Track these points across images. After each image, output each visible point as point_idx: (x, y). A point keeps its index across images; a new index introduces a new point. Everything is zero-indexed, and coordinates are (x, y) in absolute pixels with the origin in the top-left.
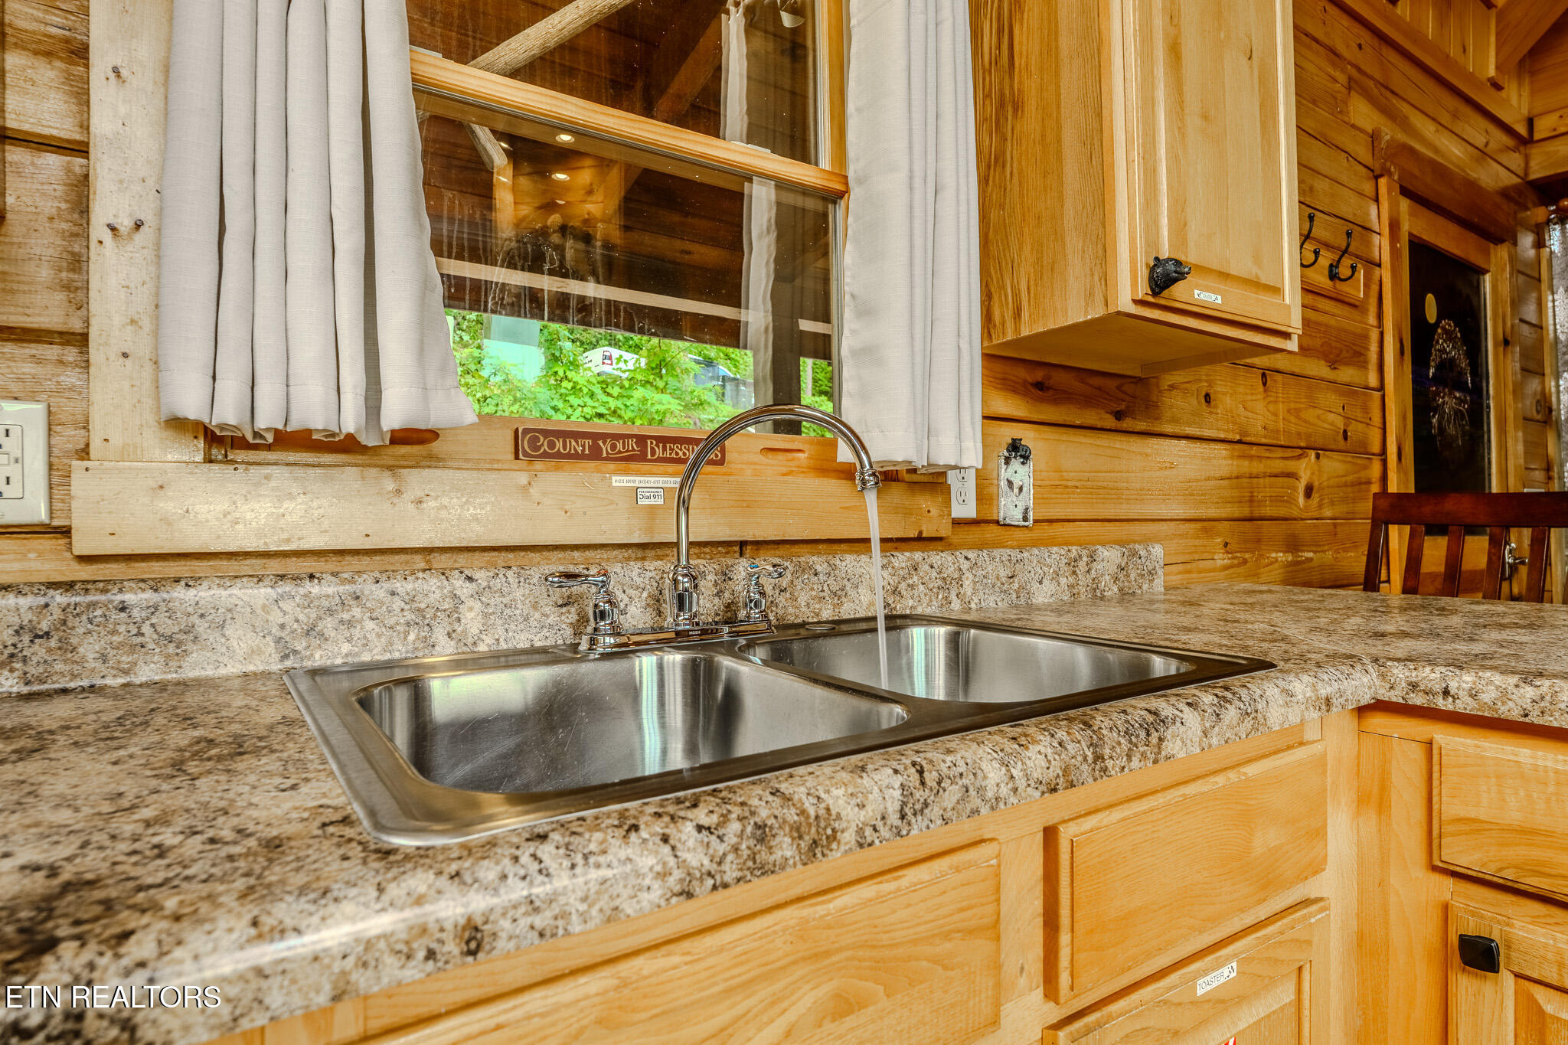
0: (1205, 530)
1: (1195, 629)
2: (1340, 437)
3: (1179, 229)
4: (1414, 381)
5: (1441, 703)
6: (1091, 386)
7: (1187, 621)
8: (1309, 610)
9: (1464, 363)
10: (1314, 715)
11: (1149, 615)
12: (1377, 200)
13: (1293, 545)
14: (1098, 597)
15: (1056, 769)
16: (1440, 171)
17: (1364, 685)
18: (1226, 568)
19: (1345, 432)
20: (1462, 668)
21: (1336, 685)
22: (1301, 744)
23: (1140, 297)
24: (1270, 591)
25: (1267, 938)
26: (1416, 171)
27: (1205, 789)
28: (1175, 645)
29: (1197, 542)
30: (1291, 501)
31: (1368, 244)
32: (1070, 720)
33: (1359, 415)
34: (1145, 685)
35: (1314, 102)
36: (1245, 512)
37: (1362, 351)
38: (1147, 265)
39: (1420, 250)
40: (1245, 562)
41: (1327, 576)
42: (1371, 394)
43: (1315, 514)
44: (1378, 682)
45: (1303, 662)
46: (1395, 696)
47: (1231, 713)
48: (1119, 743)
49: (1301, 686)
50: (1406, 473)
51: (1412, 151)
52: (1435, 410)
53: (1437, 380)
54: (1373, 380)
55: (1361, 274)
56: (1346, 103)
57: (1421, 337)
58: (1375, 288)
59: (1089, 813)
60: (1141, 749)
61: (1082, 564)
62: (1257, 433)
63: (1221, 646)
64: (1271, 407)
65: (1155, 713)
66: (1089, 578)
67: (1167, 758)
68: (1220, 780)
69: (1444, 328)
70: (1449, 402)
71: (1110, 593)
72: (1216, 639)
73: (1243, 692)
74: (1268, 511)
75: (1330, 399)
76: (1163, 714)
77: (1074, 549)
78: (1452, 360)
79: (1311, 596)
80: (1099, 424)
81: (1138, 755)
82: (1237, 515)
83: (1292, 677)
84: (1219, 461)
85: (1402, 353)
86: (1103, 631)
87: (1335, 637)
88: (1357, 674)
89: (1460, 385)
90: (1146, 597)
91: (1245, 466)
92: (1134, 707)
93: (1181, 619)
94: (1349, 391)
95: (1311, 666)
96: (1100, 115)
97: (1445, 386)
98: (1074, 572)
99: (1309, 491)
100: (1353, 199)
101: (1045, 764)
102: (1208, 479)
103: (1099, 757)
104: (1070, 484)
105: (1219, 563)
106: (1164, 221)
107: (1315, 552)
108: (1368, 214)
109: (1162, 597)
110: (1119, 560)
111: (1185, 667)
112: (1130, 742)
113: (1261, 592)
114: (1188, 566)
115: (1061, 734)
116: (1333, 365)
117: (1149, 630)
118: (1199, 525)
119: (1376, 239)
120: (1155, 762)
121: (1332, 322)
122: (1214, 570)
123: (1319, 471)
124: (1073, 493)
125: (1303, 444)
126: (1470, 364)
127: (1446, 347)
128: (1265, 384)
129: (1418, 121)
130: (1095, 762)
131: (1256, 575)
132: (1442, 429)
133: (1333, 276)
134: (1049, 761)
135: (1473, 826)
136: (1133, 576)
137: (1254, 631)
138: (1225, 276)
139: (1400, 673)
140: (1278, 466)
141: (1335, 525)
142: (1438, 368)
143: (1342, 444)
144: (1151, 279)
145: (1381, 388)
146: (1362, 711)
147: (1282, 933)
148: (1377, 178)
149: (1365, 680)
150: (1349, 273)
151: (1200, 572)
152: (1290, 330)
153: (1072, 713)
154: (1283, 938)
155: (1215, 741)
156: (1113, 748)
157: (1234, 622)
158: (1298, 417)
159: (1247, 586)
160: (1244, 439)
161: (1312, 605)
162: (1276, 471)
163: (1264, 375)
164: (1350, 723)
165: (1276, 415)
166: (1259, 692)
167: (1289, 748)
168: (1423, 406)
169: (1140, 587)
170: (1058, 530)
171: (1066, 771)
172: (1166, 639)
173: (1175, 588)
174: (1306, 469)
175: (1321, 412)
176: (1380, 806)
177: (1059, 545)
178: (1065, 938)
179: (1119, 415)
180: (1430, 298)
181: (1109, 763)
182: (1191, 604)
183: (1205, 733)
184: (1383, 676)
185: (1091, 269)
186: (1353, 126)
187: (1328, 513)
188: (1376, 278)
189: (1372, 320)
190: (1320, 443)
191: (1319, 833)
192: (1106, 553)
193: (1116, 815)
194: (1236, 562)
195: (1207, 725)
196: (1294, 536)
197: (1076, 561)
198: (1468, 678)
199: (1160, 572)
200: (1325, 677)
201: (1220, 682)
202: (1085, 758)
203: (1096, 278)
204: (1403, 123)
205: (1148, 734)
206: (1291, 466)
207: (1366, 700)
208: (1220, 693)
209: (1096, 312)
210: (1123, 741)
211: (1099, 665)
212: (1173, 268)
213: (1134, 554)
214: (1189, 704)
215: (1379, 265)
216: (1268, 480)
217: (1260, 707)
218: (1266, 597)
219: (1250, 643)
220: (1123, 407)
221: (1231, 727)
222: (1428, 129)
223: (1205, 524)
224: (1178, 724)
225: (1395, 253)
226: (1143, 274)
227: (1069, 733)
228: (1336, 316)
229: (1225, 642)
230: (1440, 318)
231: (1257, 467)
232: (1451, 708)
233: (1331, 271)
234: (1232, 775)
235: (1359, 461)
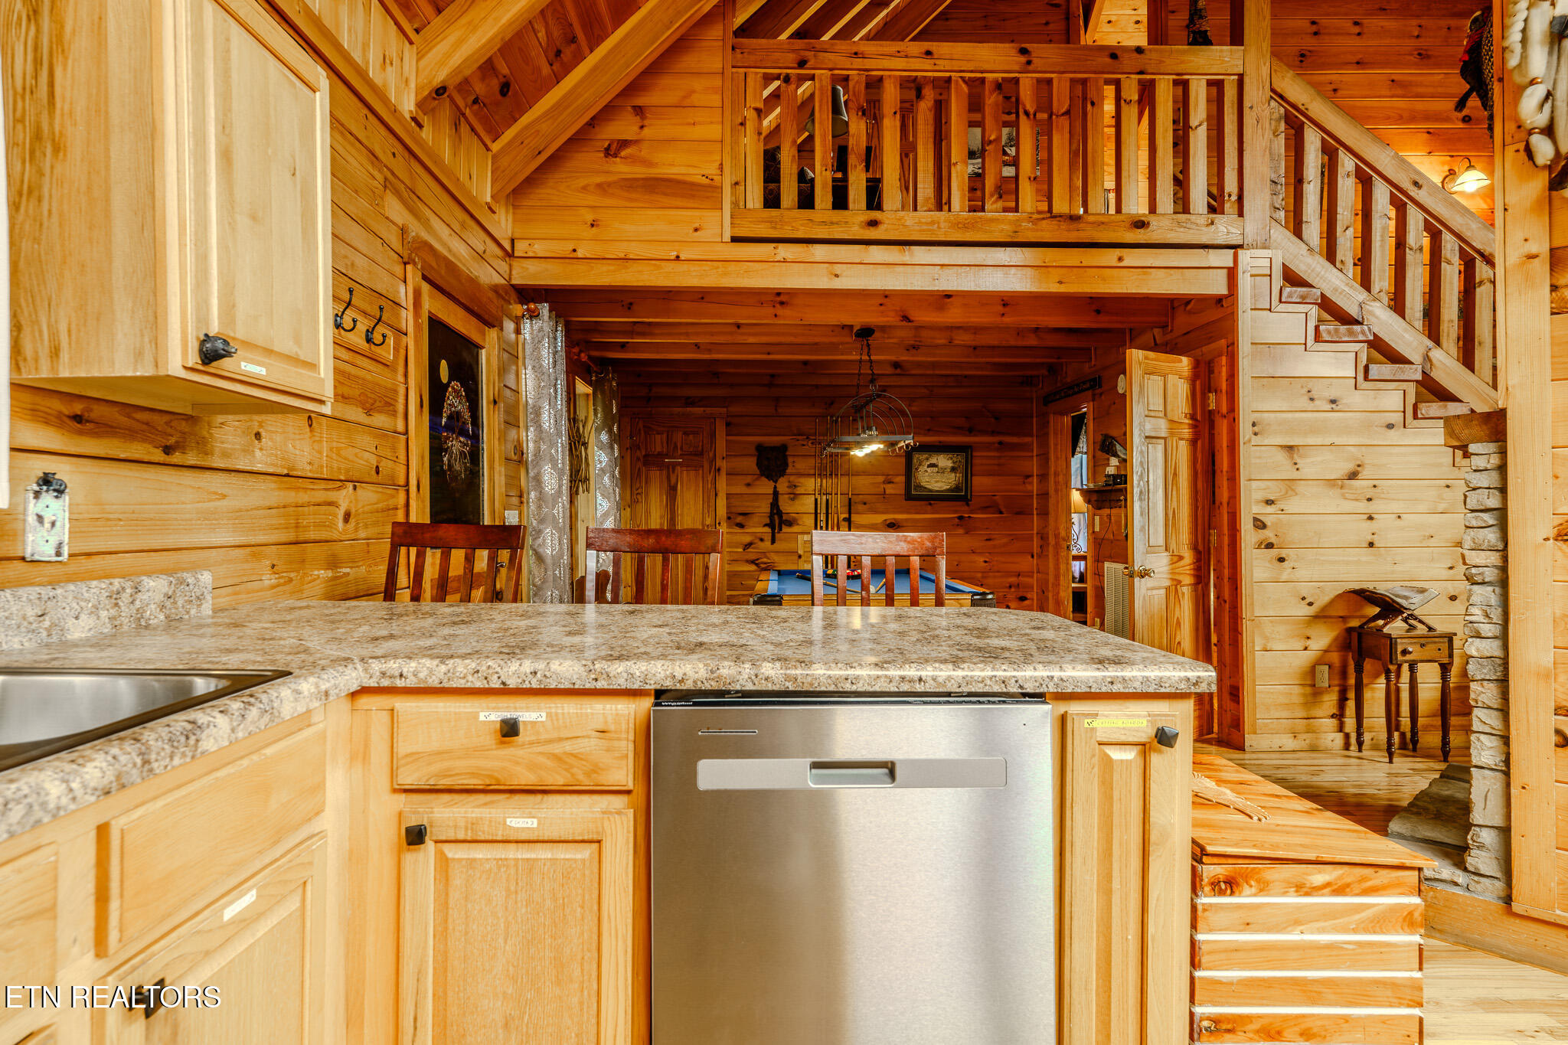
0: (254, 555)
1: (236, 650)
2: (373, 472)
3: (228, 310)
4: (431, 428)
5: (400, 683)
6: (138, 421)
7: (229, 643)
8: (333, 622)
9: (467, 415)
10: (316, 704)
11: (195, 641)
12: (405, 282)
13: (333, 563)
14: (142, 626)
15: (110, 776)
16: (451, 267)
17: (353, 677)
18: (273, 587)
19: (377, 467)
20: (410, 658)
21: (333, 682)
22: (309, 726)
23: (190, 365)
24: (308, 607)
25: (279, 867)
26: (434, 264)
27: (232, 771)
28: (216, 667)
29: (246, 566)
30: (331, 526)
31: (398, 316)
32: (121, 739)
33: (389, 455)
34: (189, 702)
35: (356, 192)
36: (291, 536)
37: (392, 402)
38: (198, 338)
39: (436, 325)
40: (291, 580)
41: (361, 587)
42: (398, 438)
43: (353, 536)
44: (362, 674)
45: (314, 667)
46: (373, 683)
47: (254, 713)
48: (163, 749)
49: (307, 686)
50: (423, 501)
51: (431, 248)
52: (446, 451)
53: (449, 428)
54: (401, 427)
55: (391, 341)
56: (382, 198)
57: (437, 393)
58: (402, 352)
59: (137, 807)
60: (182, 750)
61: (126, 597)
62: (303, 467)
63: (255, 662)
64: (316, 446)
65: (193, 722)
66: (133, 609)
67: (202, 753)
68: (245, 762)
69: (453, 388)
70: (456, 445)
71: (156, 621)
72: (252, 656)
73: (264, 697)
74: (312, 535)
75: (366, 441)
76: (200, 722)
77: (116, 582)
78: (458, 413)
79: (339, 609)
80: (146, 458)
81: (179, 755)
82: (284, 539)
83: (301, 680)
84: (268, 493)
85: (422, 406)
86: (149, 661)
87: (344, 644)
88: (348, 671)
89: (463, 432)
90: (194, 622)
91: (291, 497)
92: (176, 721)
93: (224, 642)
94: (380, 433)
95: (318, 670)
96: (152, 194)
97: (454, 433)
98: (116, 605)
99: (347, 517)
100: (386, 277)
101: (100, 775)
102: (257, 509)
103: (146, 762)
104: (111, 516)
105: (267, 583)
106: (215, 302)
107: (351, 567)
108: (398, 292)
109: (210, 620)
110: (165, 590)
111: (223, 684)
112: (173, 746)
113: (301, 608)
114: (237, 588)
115: (115, 751)
116: (369, 413)
117: (194, 656)
118: (249, 549)
119: (404, 313)
120: (193, 757)
121: (368, 377)
122: (261, 590)
123: (356, 500)
124: (116, 525)
125: (342, 478)
126: (471, 417)
127: (455, 402)
128: (310, 426)
129: (436, 223)
130: (143, 766)
131: (301, 591)
132: (450, 466)
133: (369, 340)
134: (104, 772)
135: (414, 757)
136: (180, 603)
137: (285, 646)
138: (269, 352)
139: (376, 666)
140: (321, 496)
141: (368, 544)
142: (450, 417)
143: (374, 478)
144: (201, 351)
145: (406, 433)
146: (354, 695)
147: (290, 861)
148: (405, 264)
149: (354, 675)
150: (381, 339)
151: (248, 593)
152: (324, 399)
153: (122, 734)
154: (291, 864)
155: (240, 735)
156: (158, 754)
157: (271, 639)
158: (339, 455)
159: (291, 602)
160: (291, 473)
161: (337, 618)
162: (318, 500)
163: (310, 418)
164: (346, 705)
165: (320, 452)
166: (275, 694)
167: (300, 730)
168: (437, 449)
169: (188, 613)
170: (98, 562)
171: (118, 777)
172: (209, 662)
173: (222, 610)
174: (345, 498)
175: (358, 451)
176: (364, 759)
177: (99, 578)
178: (114, 905)
179: (168, 450)
180: (444, 363)
181: (155, 765)
182: (236, 625)
183: (233, 730)
184: (366, 670)
185: (141, 330)
186: (387, 218)
187: (362, 534)
188: (404, 344)
189: (401, 379)
190: (356, 476)
191: (320, 787)
192: (152, 584)
193: (160, 803)
194: (282, 581)
195: (235, 724)
196: (334, 555)
197: (118, 593)
198: (413, 664)
199: (209, 597)
200: (325, 677)
201: (248, 691)
202: (135, 765)
203: (146, 340)
204: (426, 224)
205: (187, 738)
206: (332, 496)
207: (355, 687)
208: (245, 699)
209: (145, 370)
210: (166, 747)
211: (143, 692)
212: (221, 346)
213: (182, 582)
214: (221, 712)
215: (406, 334)
216: (312, 508)
217: (275, 705)
218: (305, 613)
219: (278, 657)
220: (172, 441)
221: (253, 722)
222: (444, 232)
223: (254, 549)
224: (212, 727)
225: (417, 326)
226: (193, 347)
227: (121, 749)
228: (372, 373)
229: (259, 659)
230: (451, 379)
231: (303, 497)
232: (403, 685)
233: (367, 336)
234: (255, 757)
235: (389, 492)
